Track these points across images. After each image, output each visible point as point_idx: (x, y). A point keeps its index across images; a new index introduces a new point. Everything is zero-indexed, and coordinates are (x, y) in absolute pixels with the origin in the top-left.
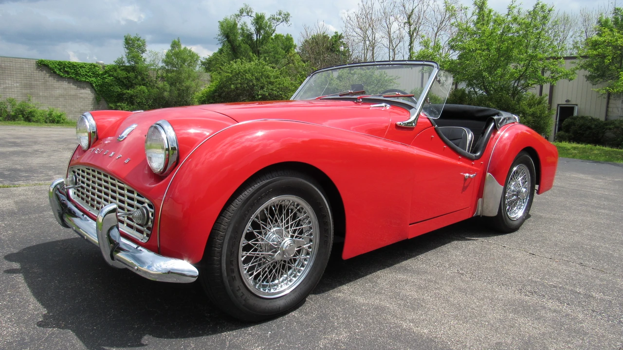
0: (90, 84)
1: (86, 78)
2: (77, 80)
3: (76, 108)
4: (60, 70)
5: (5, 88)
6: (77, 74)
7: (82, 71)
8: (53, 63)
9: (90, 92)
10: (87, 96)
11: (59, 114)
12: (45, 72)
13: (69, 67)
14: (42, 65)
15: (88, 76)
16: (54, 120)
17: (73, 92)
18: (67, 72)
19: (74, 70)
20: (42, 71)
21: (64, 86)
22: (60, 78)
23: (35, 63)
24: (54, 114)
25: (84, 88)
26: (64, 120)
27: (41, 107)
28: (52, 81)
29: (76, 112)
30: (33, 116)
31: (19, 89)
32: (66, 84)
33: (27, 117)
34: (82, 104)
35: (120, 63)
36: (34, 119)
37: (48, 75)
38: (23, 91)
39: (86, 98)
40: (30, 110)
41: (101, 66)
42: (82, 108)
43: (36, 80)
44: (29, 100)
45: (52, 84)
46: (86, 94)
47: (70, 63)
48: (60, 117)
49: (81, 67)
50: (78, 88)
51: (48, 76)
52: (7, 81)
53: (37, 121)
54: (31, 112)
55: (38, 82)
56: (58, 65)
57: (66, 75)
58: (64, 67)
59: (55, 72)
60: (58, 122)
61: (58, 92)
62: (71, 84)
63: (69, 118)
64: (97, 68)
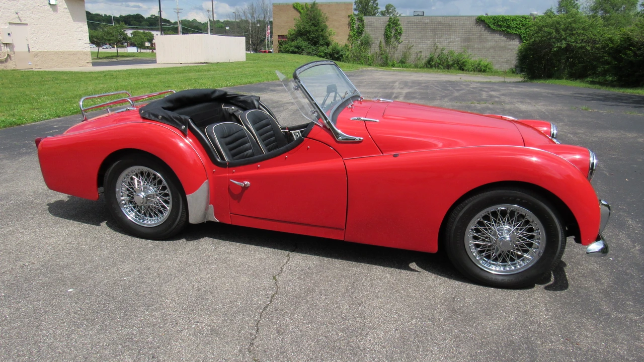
0: (519, 37)
1: (516, 30)
2: (508, 32)
3: (503, 58)
4: (494, 24)
5: (450, 42)
6: (508, 27)
7: (513, 24)
8: (489, 18)
9: (518, 43)
10: (515, 47)
11: (486, 64)
12: (481, 26)
13: (502, 21)
14: (480, 21)
15: (518, 28)
16: (481, 69)
17: (502, 44)
18: (500, 26)
19: (506, 23)
20: (480, 26)
21: (496, 38)
22: (493, 31)
23: (475, 19)
24: (482, 63)
25: (513, 39)
26: (490, 69)
27: (474, 58)
28: (487, 34)
29: (502, 62)
30: (465, 66)
31: (459, 42)
32: (498, 36)
33: (461, 66)
34: (509, 55)
35: (549, 14)
36: (465, 68)
37: (483, 28)
38: (462, 44)
39: (514, 49)
40: (464, 60)
41: (532, 17)
42: (508, 58)
43: (473, 34)
44: (464, 52)
45: (485, 38)
46: (514, 45)
47: (503, 17)
48: (486, 66)
49: (513, 20)
50: (508, 40)
51: (483, 30)
52: (451, 36)
53: (468, 70)
54: (464, 62)
55: (475, 36)
56: (493, 19)
57: (499, 29)
58: (498, 22)
59: (489, 27)
60: (484, 71)
61: (489, 44)
62: (502, 36)
63: (496, 67)
64: (528, 20)
